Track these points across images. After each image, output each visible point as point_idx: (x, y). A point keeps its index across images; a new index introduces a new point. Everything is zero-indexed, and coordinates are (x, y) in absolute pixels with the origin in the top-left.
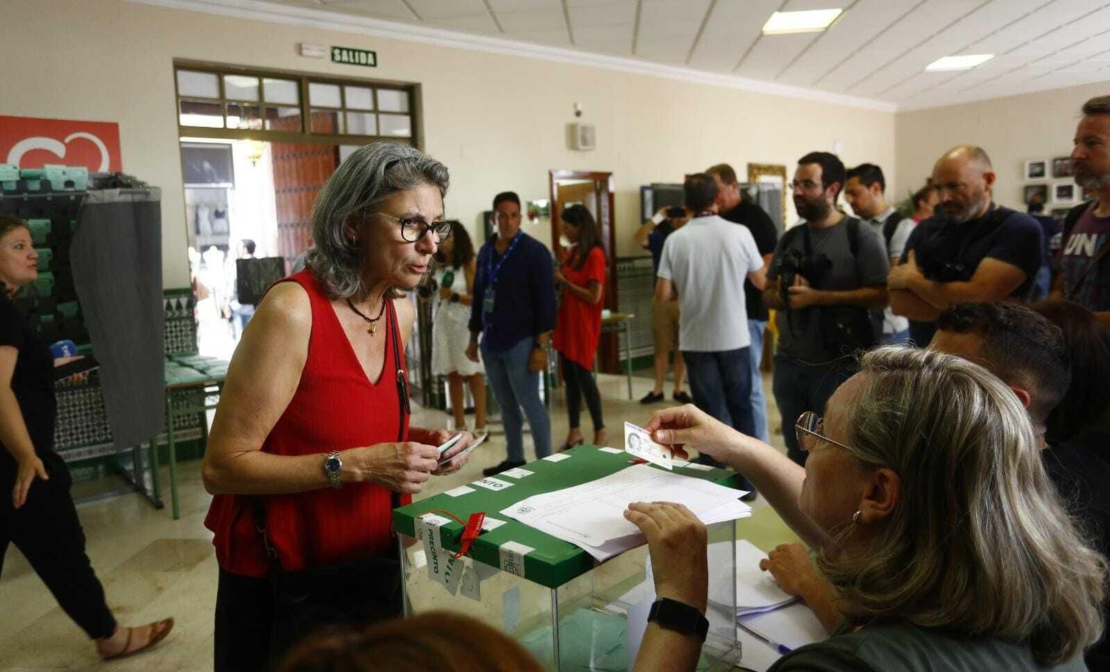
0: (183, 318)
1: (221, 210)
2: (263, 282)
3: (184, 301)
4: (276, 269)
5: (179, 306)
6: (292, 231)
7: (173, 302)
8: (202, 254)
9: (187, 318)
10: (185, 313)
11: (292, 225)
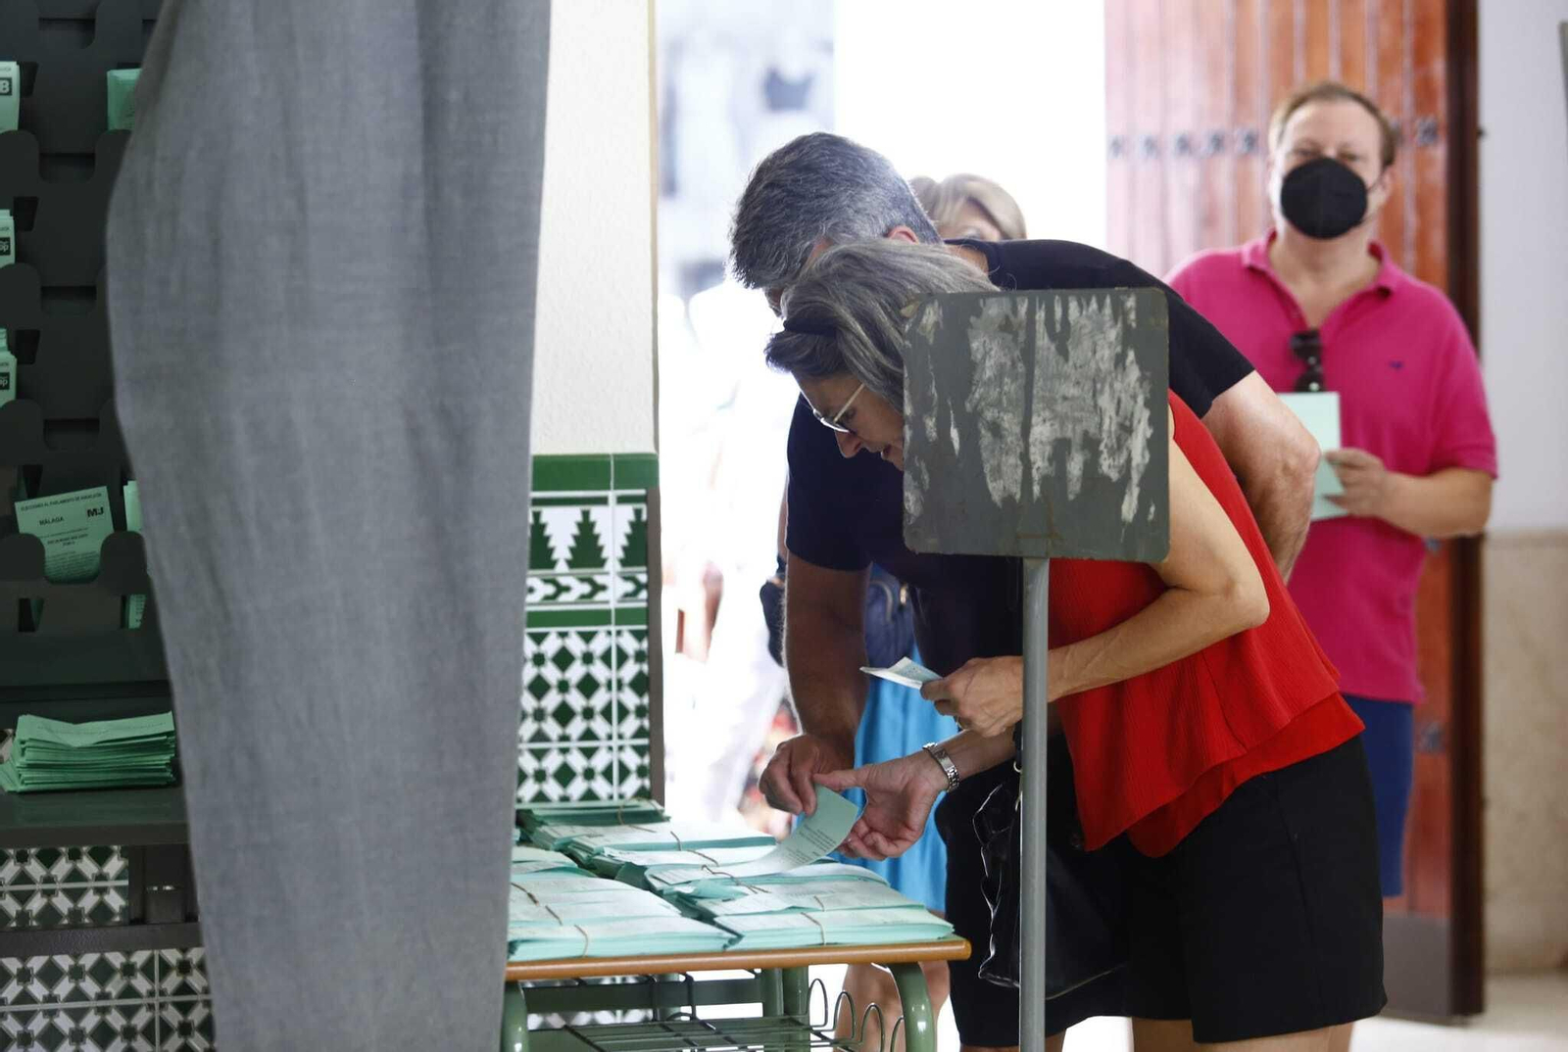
0: (602, 617)
1: (793, 69)
2: (1042, 431)
3: (613, 524)
4: (1120, 360)
5: (587, 551)
6: (1184, 176)
7: (561, 526)
8: (687, 300)
9: (624, 617)
10: (615, 588)
11: (1185, 145)
